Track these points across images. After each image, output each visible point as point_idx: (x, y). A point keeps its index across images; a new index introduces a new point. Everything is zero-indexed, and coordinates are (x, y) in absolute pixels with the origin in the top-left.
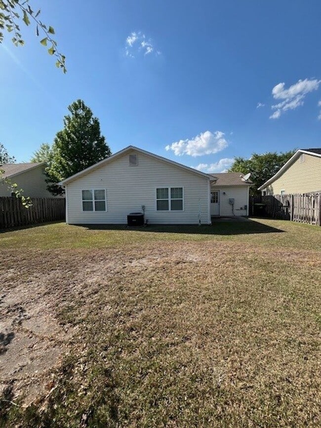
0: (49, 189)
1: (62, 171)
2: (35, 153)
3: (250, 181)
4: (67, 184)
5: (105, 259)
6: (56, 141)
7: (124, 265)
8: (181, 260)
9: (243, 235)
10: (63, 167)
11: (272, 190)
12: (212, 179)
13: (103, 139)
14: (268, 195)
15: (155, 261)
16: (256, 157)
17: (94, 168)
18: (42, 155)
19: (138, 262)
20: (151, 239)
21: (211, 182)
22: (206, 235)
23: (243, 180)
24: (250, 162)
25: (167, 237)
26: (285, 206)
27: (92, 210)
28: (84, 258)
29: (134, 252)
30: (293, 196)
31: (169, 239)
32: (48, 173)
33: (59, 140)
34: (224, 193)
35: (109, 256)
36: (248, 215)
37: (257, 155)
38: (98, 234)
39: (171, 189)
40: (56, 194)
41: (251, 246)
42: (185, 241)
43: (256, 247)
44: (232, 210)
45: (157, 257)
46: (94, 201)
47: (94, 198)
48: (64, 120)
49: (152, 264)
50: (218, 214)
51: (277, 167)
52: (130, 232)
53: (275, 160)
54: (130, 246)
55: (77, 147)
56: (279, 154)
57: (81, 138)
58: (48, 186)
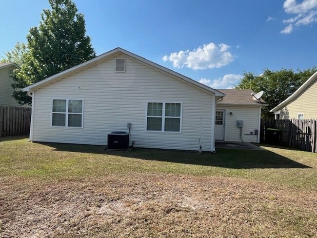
0: (16, 95)
1: (33, 74)
2: (7, 53)
3: (262, 101)
4: (35, 90)
5: (62, 199)
6: (29, 38)
7: (88, 210)
8: (173, 206)
9: (257, 170)
10: (35, 69)
11: (287, 114)
12: (217, 94)
13: (88, 40)
14: (283, 119)
15: (135, 206)
16: (269, 73)
17: (71, 72)
18: (16, 55)
19: (110, 207)
20: (135, 169)
21: (217, 98)
22: (209, 168)
23: (255, 99)
24: (262, 79)
25: (156, 168)
26: (304, 134)
27: (65, 125)
28: (32, 195)
29: (106, 189)
30: (315, 121)
31: (159, 170)
32: (16, 76)
33: (32, 37)
34: (231, 113)
35: (70, 194)
36: (259, 142)
37: (270, 71)
38: (66, 157)
39: (166, 104)
40: (23, 102)
41: (270, 188)
42: (180, 175)
43: (277, 189)
44: (240, 135)
45: (139, 200)
46: (67, 113)
47: (67, 110)
48: (42, 15)
49: (130, 212)
50: (222, 139)
51: (292, 86)
52: (109, 156)
53: (290, 79)
54: (104, 179)
55: (54, 47)
56: (296, 72)
57: (60, 36)
58: (15, 92)
